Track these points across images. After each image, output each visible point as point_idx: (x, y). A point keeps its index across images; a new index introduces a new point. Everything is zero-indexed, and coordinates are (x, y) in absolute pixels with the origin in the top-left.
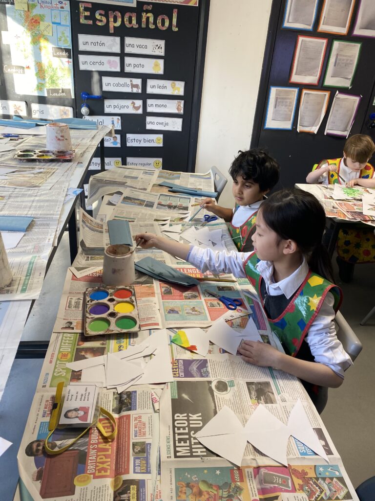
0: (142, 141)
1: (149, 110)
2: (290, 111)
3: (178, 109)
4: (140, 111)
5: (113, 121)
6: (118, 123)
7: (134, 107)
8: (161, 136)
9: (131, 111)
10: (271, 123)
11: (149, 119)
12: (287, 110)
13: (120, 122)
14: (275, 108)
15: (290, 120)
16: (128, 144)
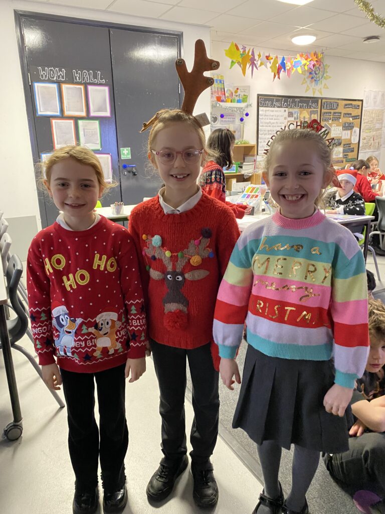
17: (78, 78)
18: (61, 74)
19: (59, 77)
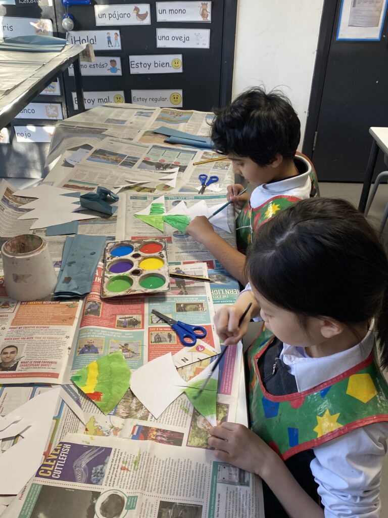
0: (153, 65)
1: (160, 18)
2: (377, 10)
3: (203, 15)
4: (147, 21)
5: (109, 38)
6: (116, 39)
7: (138, 15)
8: (179, 57)
9: (134, 21)
10: (347, 31)
11: (160, 32)
12: (372, 9)
13: (119, 38)
14: (354, 6)
15: (377, 25)
16: (133, 71)
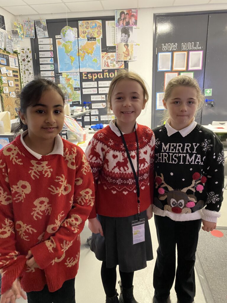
0: (107, 118)
4: (105, 107)
5: (95, 111)
7: (103, 105)
10: (159, 107)
13: (98, 111)
17: (184, 48)
18: (174, 47)
19: (173, 48)
